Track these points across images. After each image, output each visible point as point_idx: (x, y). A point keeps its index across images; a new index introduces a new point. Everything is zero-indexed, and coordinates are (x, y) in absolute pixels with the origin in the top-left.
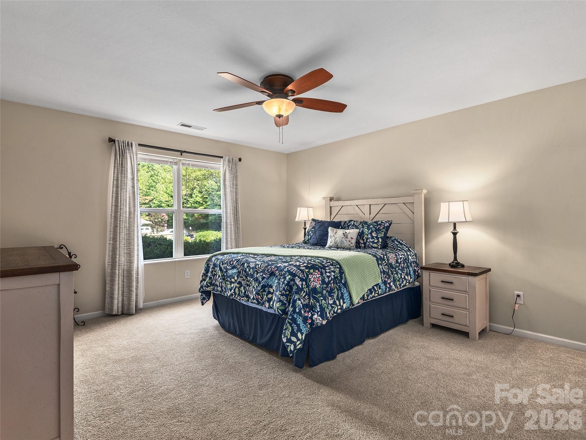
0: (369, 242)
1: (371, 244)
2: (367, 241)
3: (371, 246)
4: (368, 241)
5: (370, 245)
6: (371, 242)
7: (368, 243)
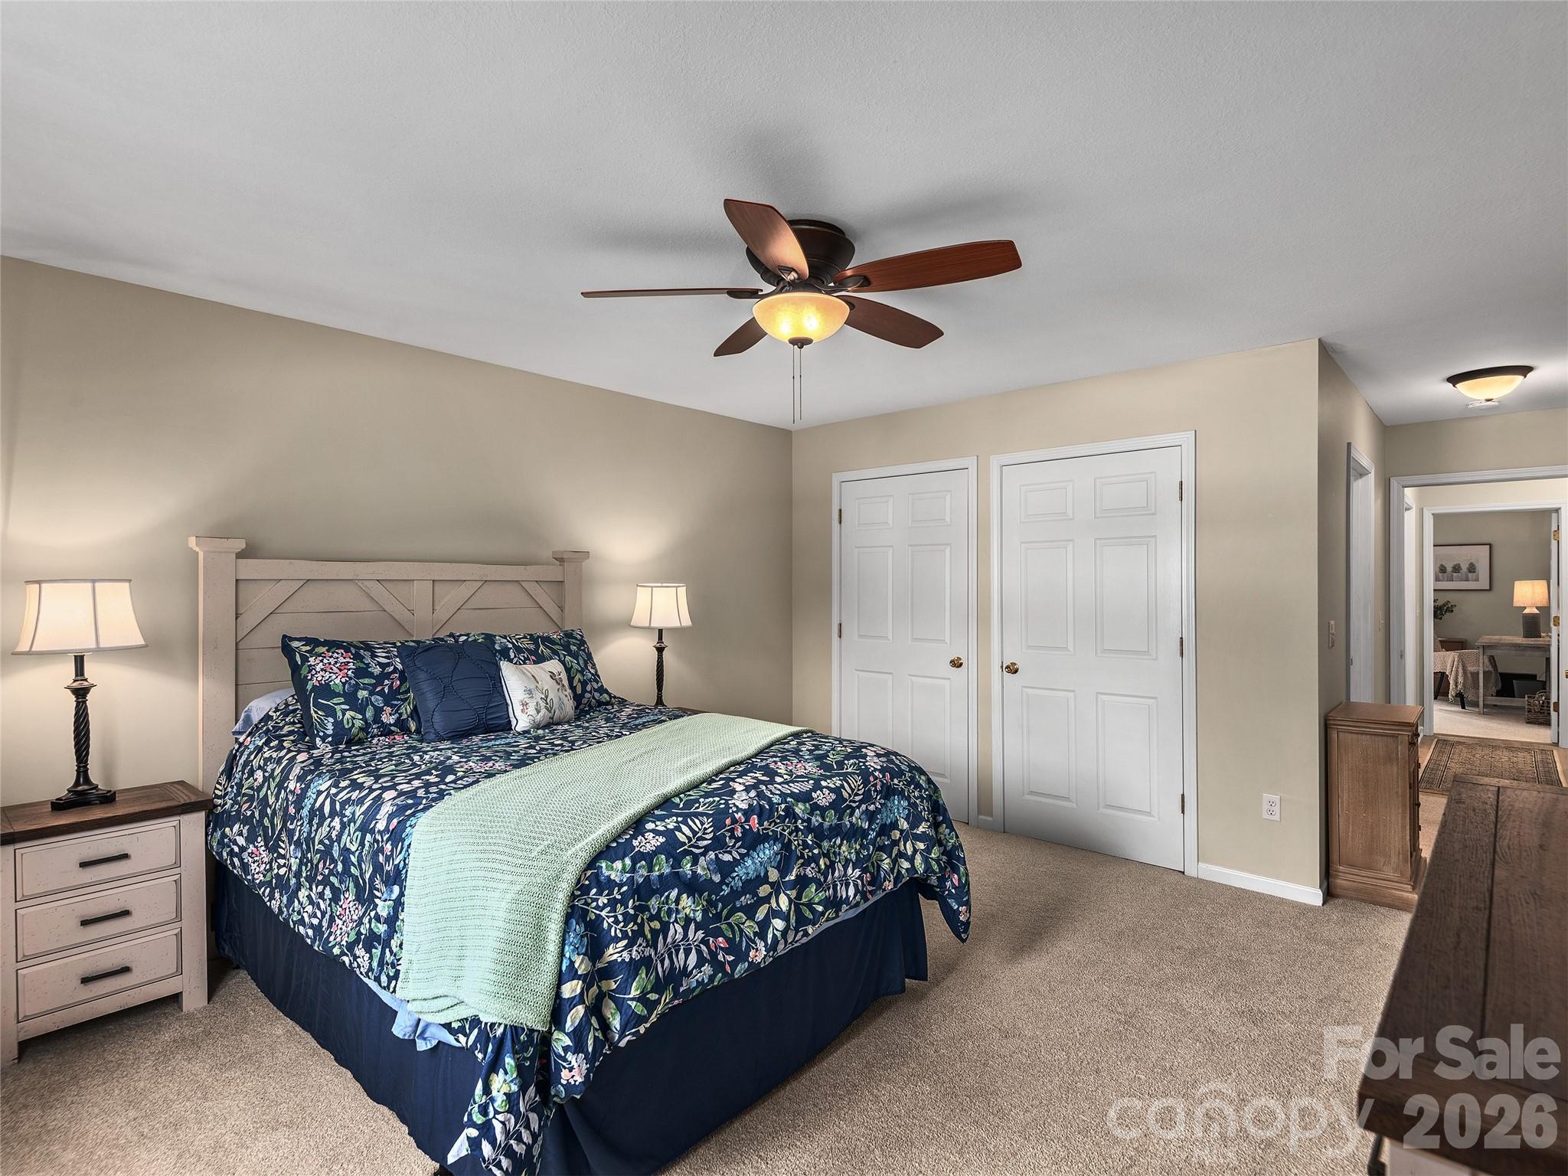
0: (590, 692)
1: (597, 695)
2: (584, 691)
3: (598, 701)
4: (589, 688)
5: (594, 698)
6: (595, 690)
7: (587, 695)
